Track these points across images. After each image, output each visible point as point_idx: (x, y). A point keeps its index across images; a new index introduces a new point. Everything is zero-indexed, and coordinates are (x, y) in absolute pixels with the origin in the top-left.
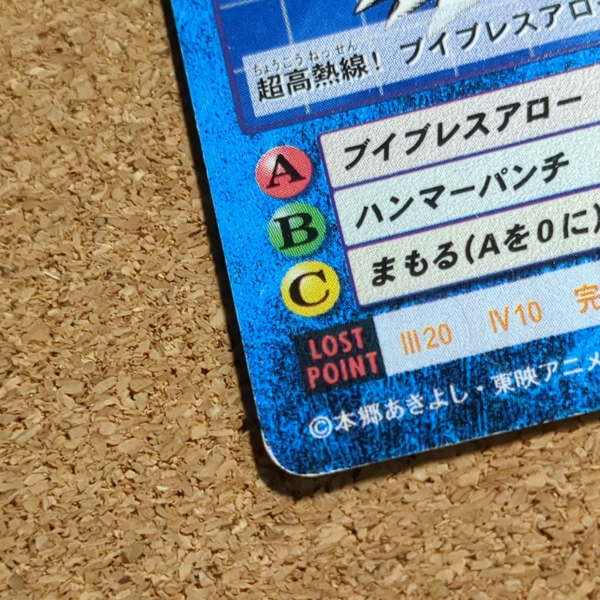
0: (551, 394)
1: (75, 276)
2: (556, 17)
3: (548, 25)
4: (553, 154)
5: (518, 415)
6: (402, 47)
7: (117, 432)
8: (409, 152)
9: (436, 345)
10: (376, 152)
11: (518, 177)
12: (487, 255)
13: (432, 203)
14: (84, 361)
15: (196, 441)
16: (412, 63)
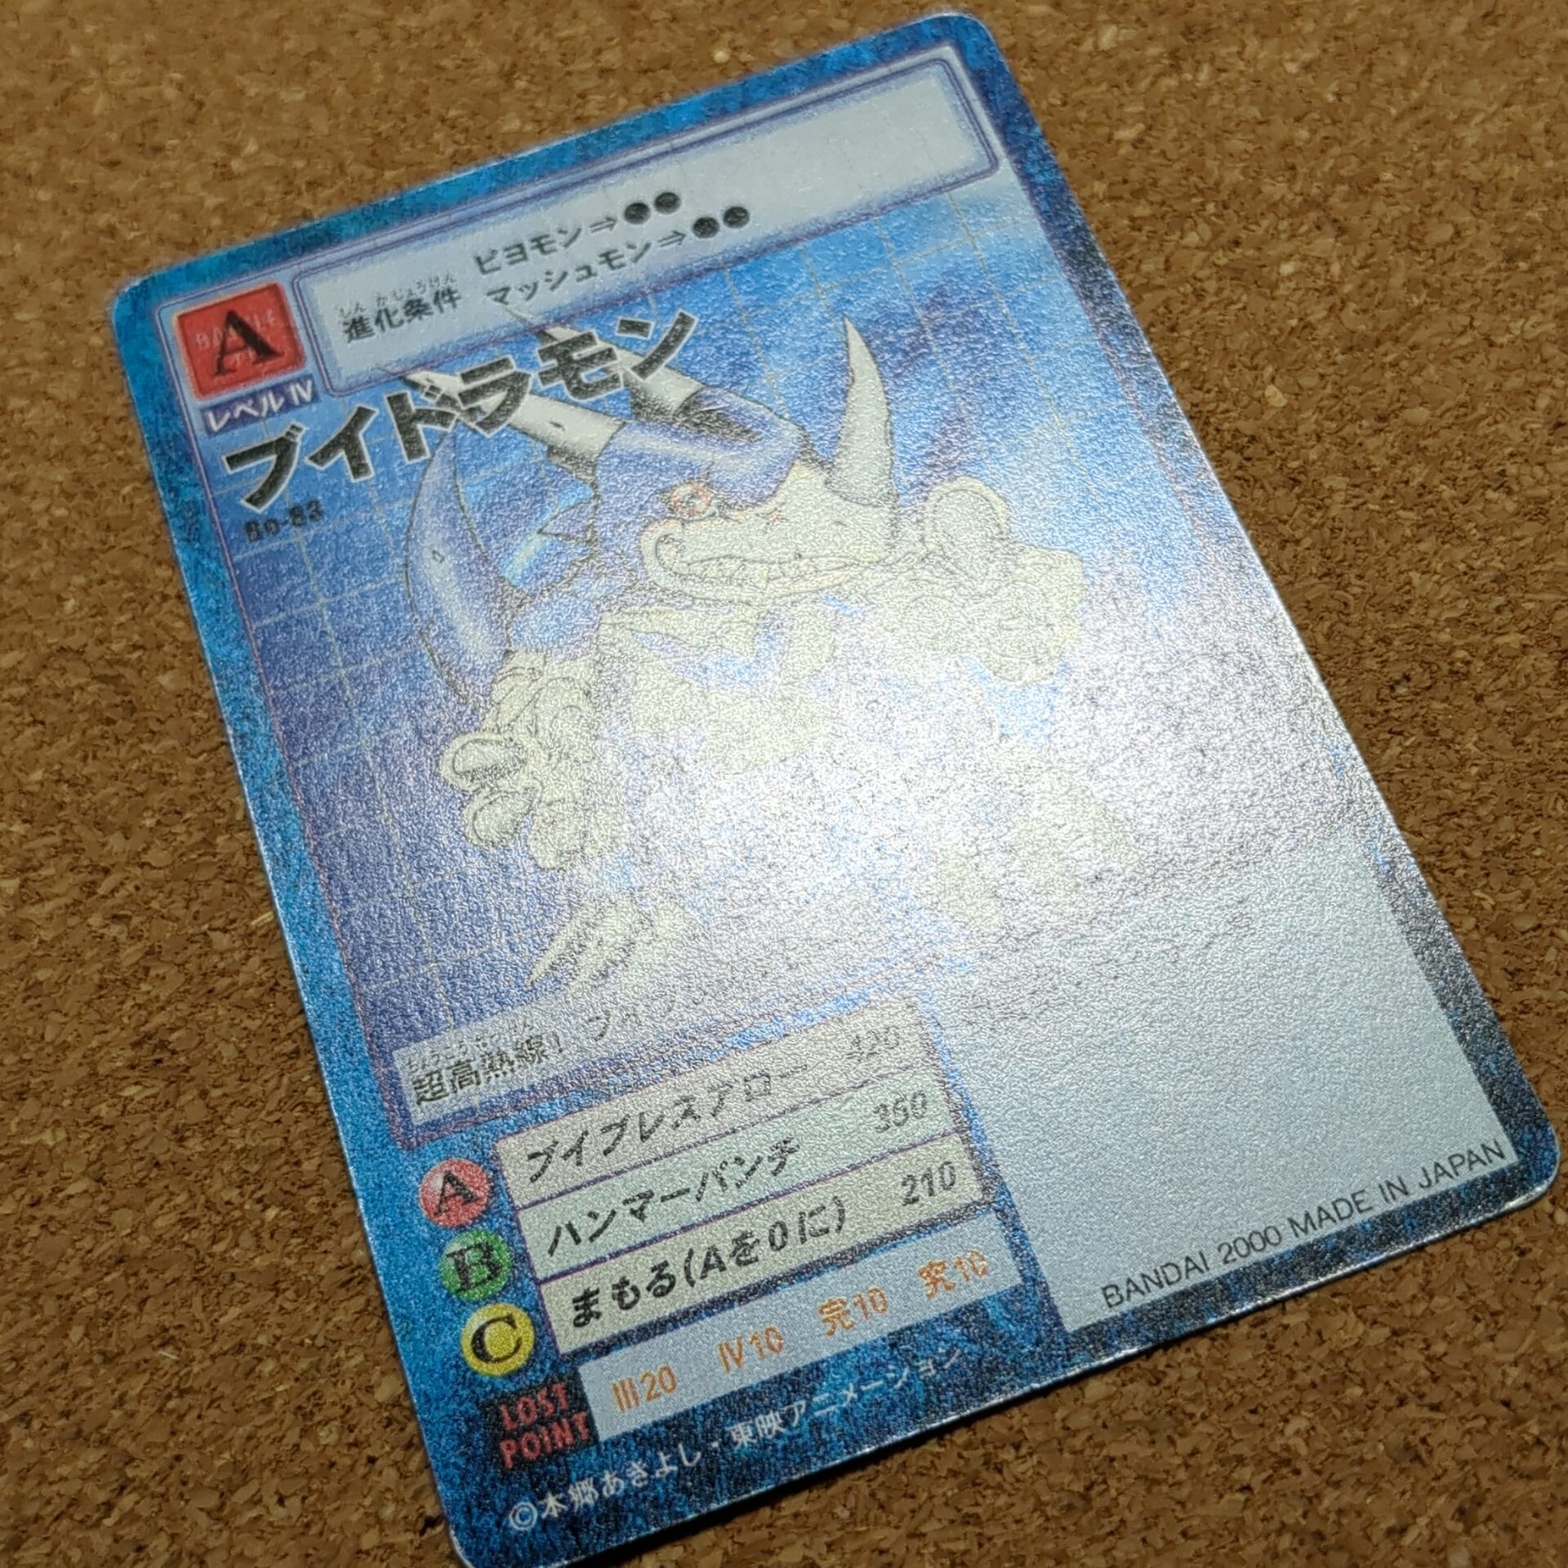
4: (780, 1139)
8: (607, 1153)
9: (658, 1395)
10: (565, 1157)
11: (741, 1172)
12: (711, 1273)
13: (639, 1215)
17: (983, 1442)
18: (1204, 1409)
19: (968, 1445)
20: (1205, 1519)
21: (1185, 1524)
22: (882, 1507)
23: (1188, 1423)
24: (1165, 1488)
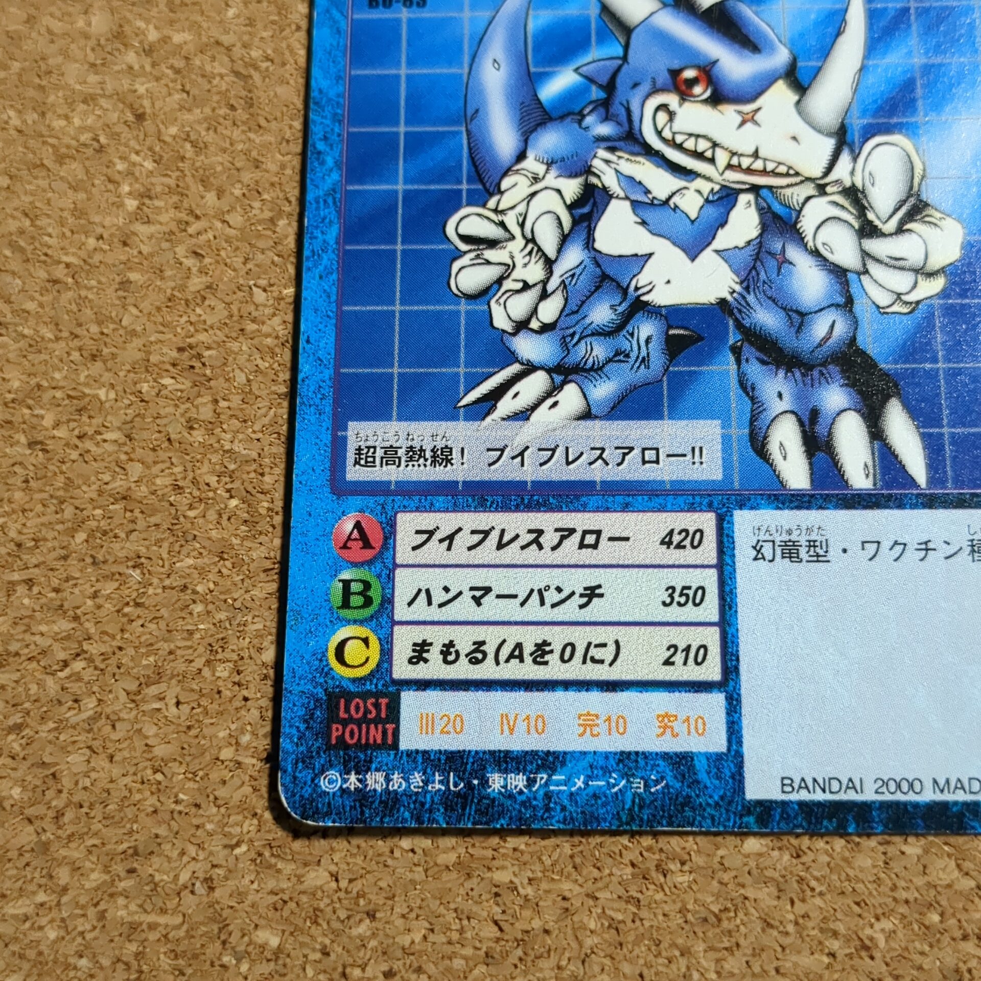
0: (534, 803)
1: (155, 581)
2: (627, 458)
3: (619, 465)
4: (593, 584)
5: (501, 814)
6: (489, 450)
7: (156, 735)
8: (470, 548)
9: (448, 733)
10: (441, 541)
11: (557, 597)
12: (512, 661)
13: (478, 601)
14: (144, 662)
15: (223, 762)
16: (493, 467)
17: (661, 850)
18: (823, 888)
19: (649, 849)
20: (796, 965)
21: (780, 963)
22: (575, 867)
23: (809, 893)
24: (775, 933)
